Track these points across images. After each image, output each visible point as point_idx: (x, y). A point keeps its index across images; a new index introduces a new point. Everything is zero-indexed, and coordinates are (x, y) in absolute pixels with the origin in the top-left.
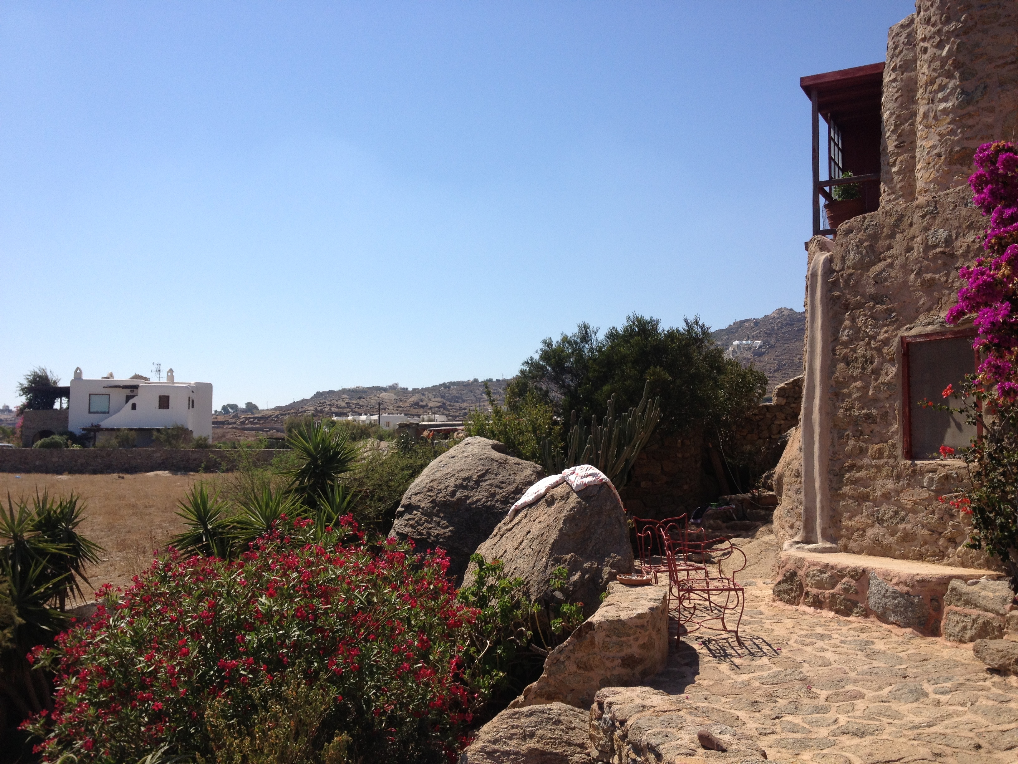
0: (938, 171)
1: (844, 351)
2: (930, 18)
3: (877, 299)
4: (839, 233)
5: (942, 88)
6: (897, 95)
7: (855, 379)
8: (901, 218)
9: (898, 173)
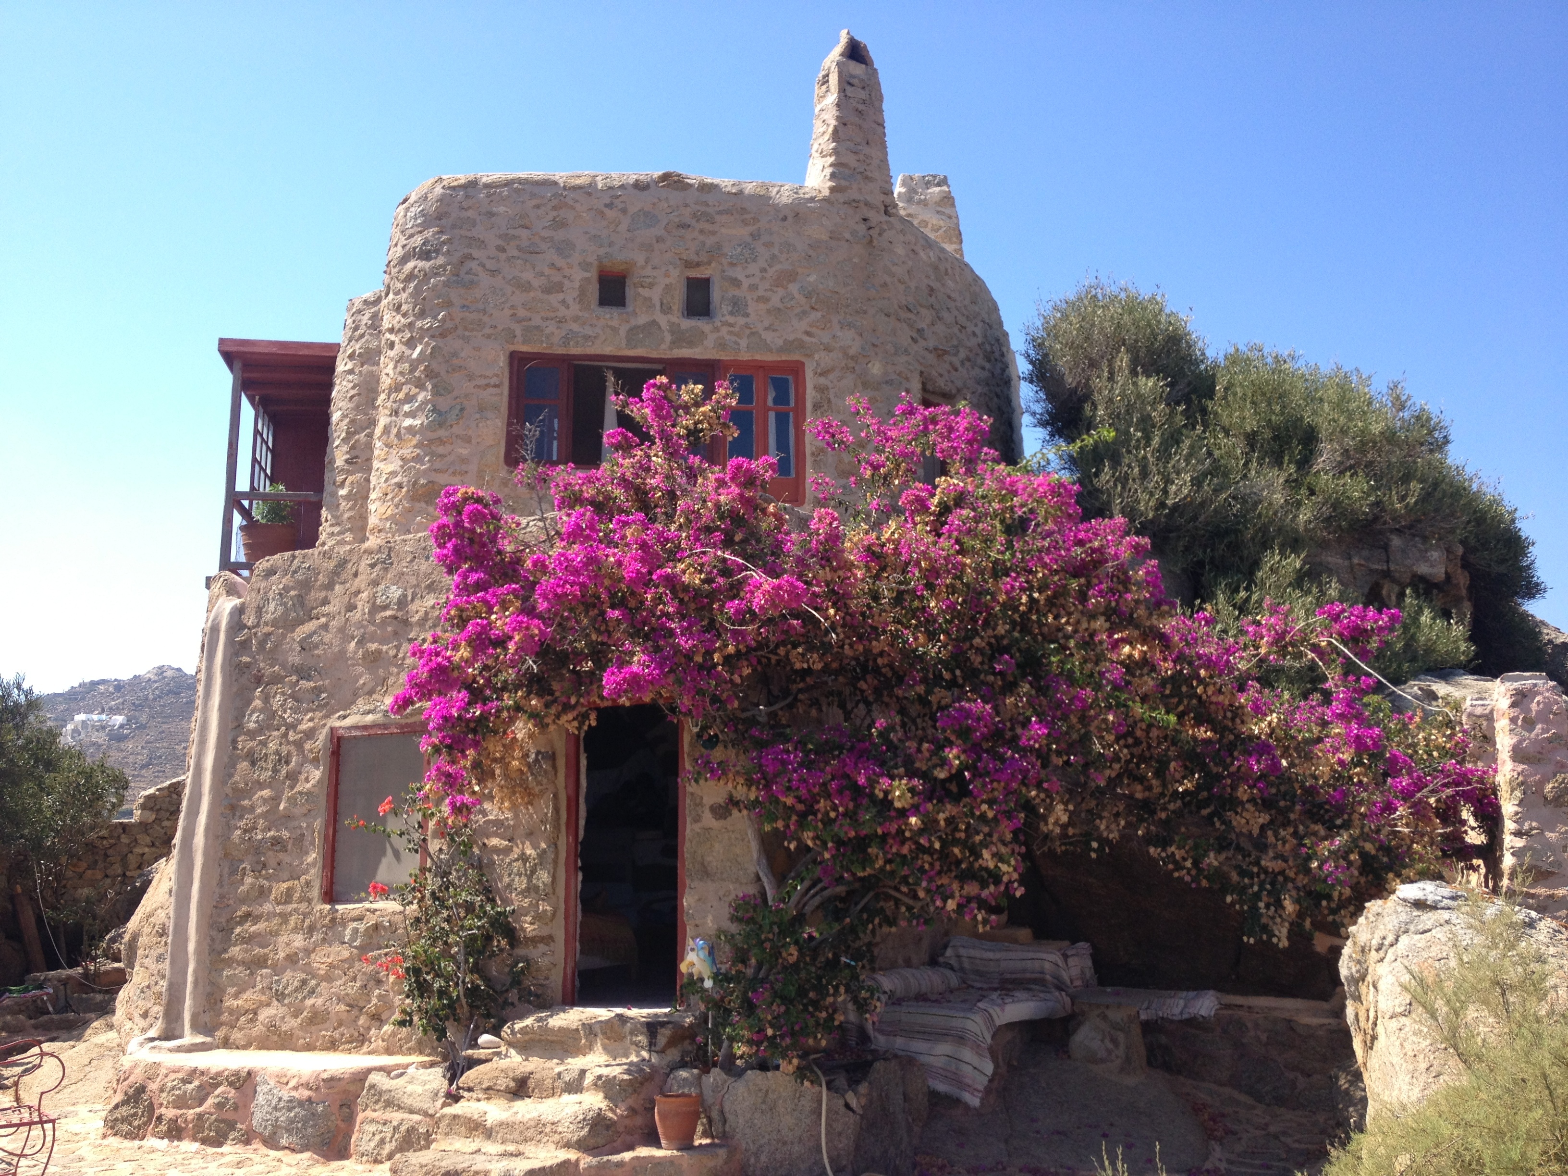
0: (397, 506)
1: (250, 744)
2: (400, 306)
3: (303, 673)
4: (256, 572)
5: (409, 399)
6: (352, 392)
7: (261, 786)
8: (343, 563)
9: (347, 497)
